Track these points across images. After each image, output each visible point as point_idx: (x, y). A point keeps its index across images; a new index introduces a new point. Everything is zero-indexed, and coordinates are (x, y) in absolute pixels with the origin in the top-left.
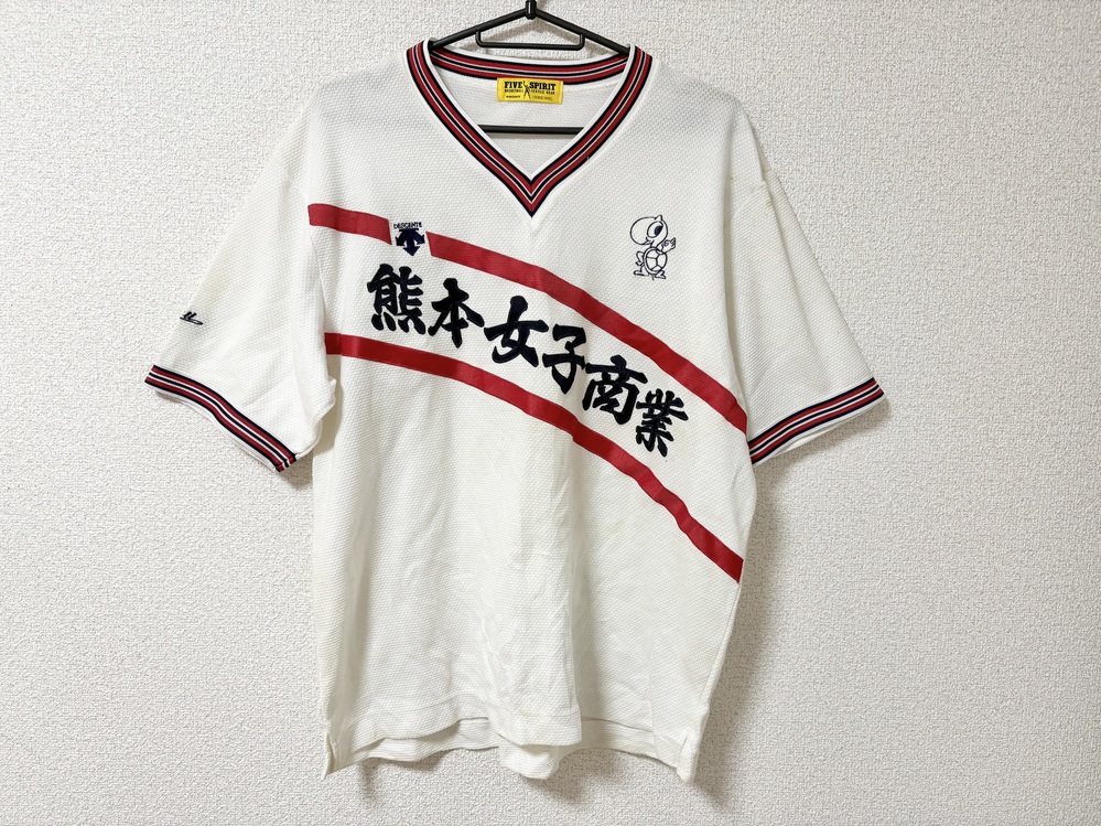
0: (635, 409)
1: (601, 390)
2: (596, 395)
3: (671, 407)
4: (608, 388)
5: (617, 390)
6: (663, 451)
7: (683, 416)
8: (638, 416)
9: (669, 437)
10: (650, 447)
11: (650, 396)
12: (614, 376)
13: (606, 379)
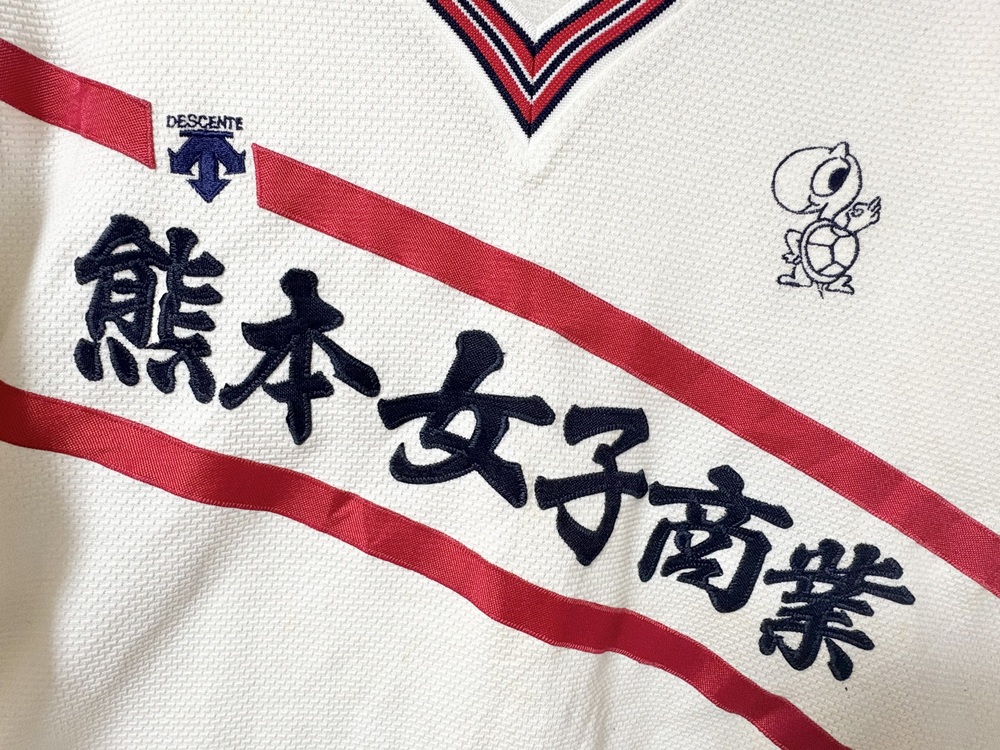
0: (760, 584)
1: (683, 541)
2: (670, 549)
3: (869, 578)
4: (699, 537)
5: (719, 541)
6: (842, 668)
7: (903, 596)
8: (767, 600)
9: (863, 641)
10: (801, 660)
11: (801, 556)
12: (715, 513)
13: (696, 519)
